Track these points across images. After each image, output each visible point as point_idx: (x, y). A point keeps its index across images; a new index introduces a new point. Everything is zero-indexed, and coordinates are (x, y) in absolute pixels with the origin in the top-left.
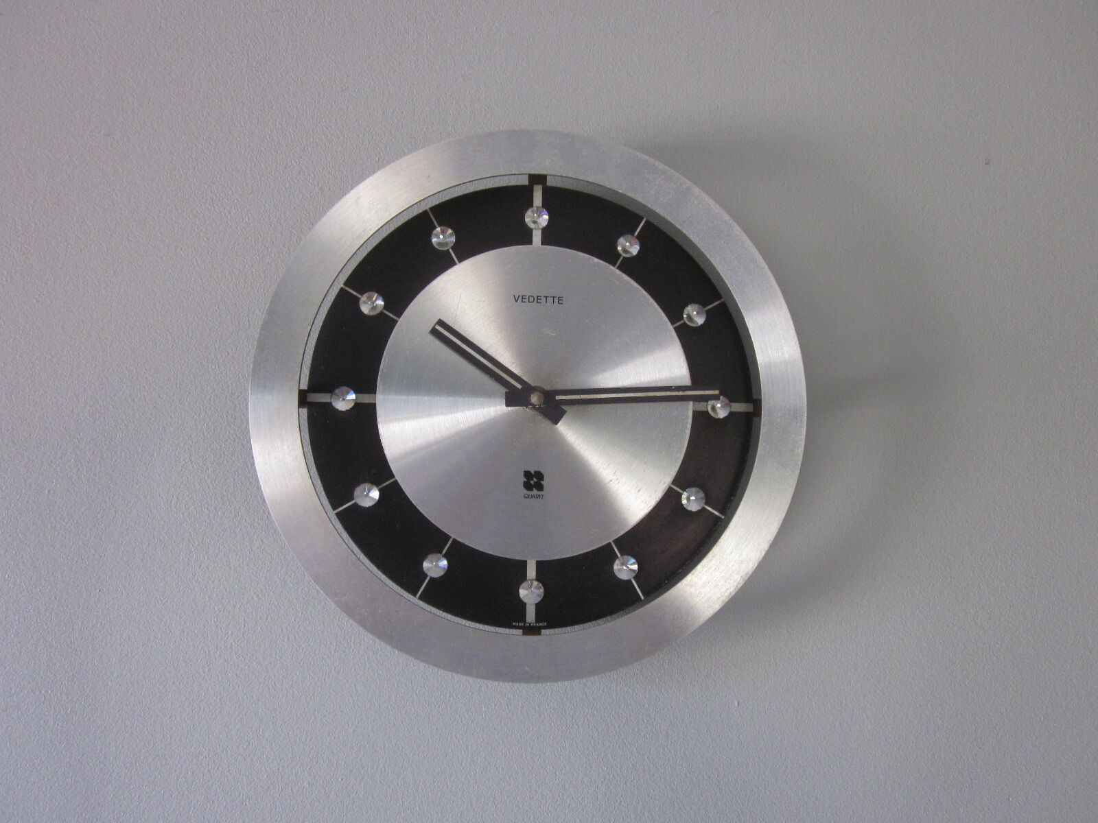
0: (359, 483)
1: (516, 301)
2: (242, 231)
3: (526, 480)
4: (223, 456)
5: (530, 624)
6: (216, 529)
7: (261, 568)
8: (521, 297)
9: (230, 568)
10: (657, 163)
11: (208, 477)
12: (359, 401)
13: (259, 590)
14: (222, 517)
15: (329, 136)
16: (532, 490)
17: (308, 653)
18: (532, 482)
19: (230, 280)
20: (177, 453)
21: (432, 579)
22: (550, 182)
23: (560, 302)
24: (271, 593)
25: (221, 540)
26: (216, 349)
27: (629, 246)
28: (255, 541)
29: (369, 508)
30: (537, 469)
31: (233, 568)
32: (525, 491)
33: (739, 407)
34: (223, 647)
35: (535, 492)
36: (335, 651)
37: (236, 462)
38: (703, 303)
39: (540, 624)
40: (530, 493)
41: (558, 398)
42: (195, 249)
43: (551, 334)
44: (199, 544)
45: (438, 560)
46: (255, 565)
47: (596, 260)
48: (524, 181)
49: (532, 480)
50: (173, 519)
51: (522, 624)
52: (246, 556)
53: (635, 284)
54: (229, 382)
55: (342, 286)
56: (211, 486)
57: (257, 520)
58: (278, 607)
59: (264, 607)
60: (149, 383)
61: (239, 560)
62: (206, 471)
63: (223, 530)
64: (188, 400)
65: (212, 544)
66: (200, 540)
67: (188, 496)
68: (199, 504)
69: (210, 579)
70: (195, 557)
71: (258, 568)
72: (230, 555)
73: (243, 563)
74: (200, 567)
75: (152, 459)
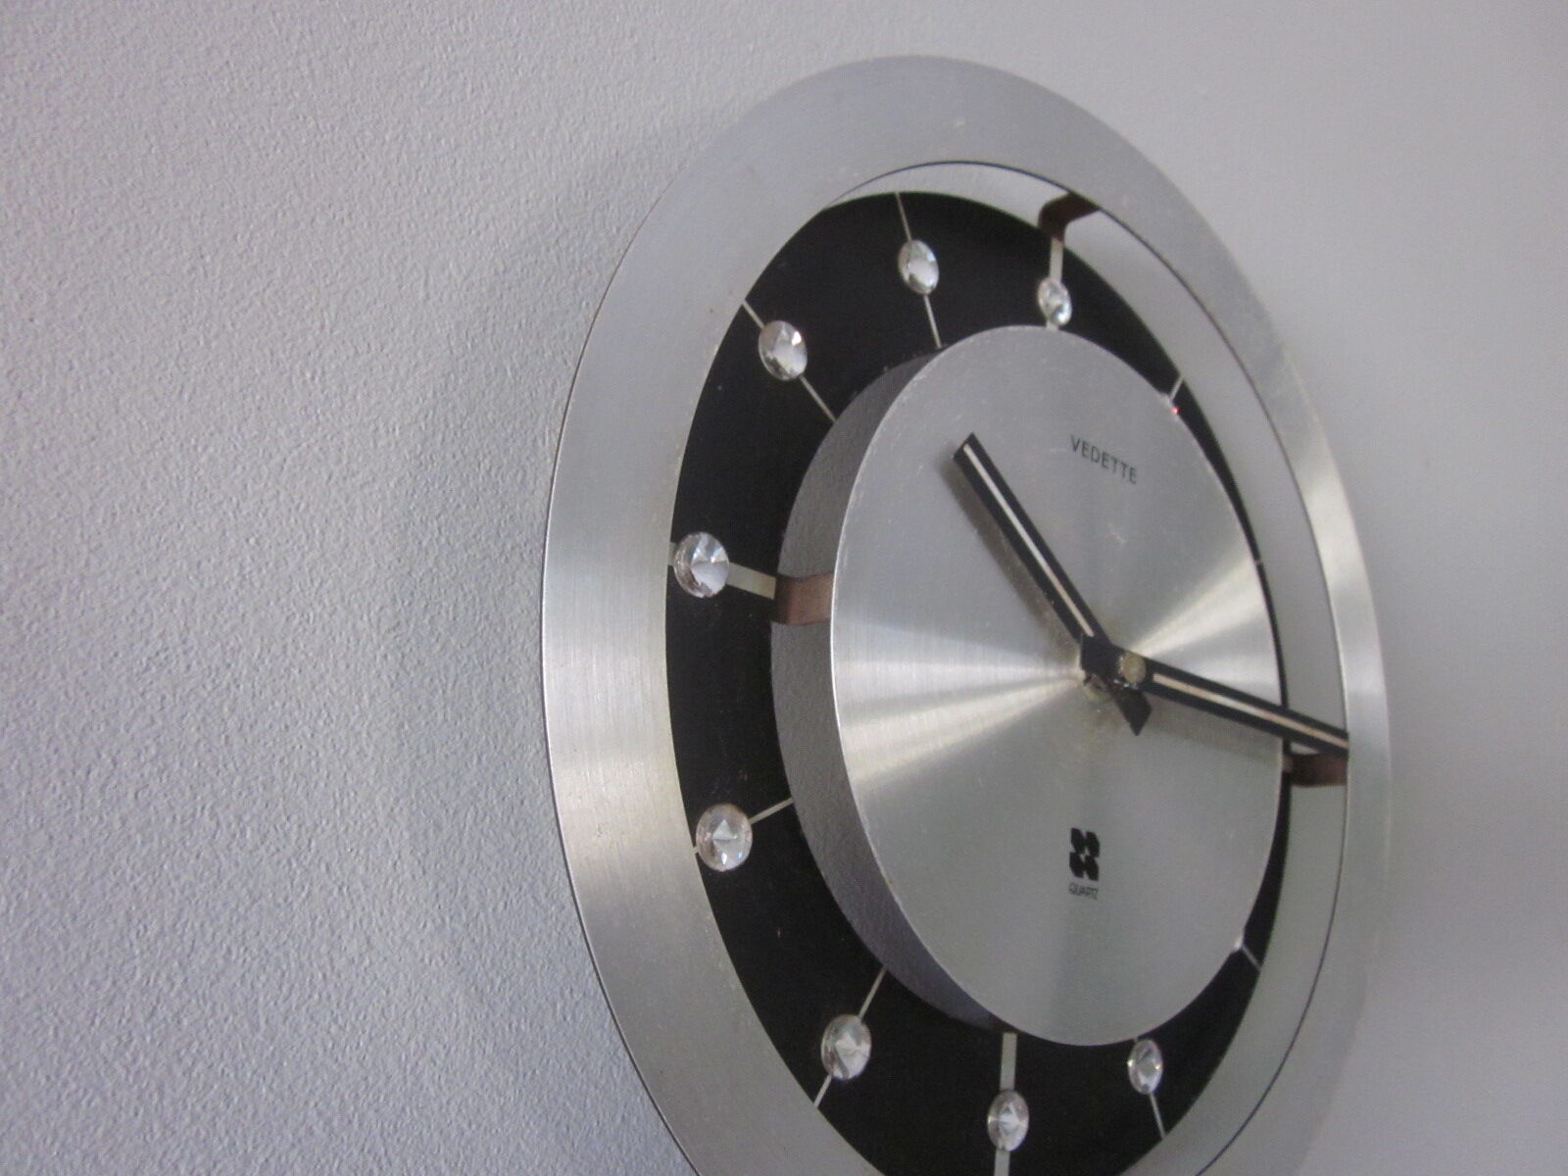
1: (1075, 448)
2: (445, 49)
3: (1073, 850)
4: (290, 648)
6: (230, 886)
7: (354, 1027)
8: (1081, 444)
9: (255, 1028)
11: (232, 710)
13: (335, 1103)
16: (1082, 875)
18: (1083, 857)
19: (393, 155)
20: (141, 610)
23: (1132, 478)
25: (241, 927)
26: (322, 327)
28: (345, 937)
30: (1092, 829)
31: (262, 1023)
32: (1072, 877)
35: (1085, 881)
37: (328, 677)
40: (1079, 882)
41: (1158, 678)
42: (311, 32)
44: (161, 933)
45: (855, 1033)
46: (335, 1020)
49: (1083, 851)
50: (86, 832)
56: (236, 739)
57: (361, 870)
58: (384, 1161)
59: (341, 1161)
60: (87, 353)
61: (286, 999)
62: (228, 688)
63: (250, 893)
64: (211, 450)
65: (209, 937)
66: (169, 920)
67: (153, 760)
68: (188, 793)
69: (180, 1060)
70: (138, 976)
71: (342, 1028)
72: (263, 978)
73: (298, 1008)
74: (152, 1014)
75: (46, 610)
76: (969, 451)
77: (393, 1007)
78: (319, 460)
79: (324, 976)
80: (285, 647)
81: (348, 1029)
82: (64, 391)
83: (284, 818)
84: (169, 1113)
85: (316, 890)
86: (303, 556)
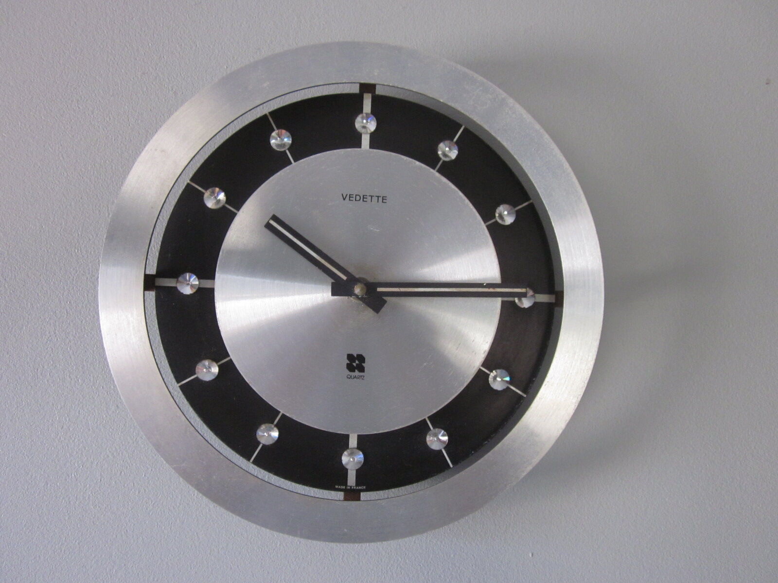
0: (200, 359)
1: (344, 199)
2: (104, 130)
3: (349, 362)
4: (83, 330)
5: (351, 487)
6: (77, 395)
7: (116, 429)
8: (348, 196)
9: (89, 430)
10: (476, 75)
11: (70, 349)
12: (201, 286)
13: (114, 449)
14: (82, 384)
15: (183, 45)
16: (354, 371)
17: (156, 504)
18: (354, 364)
19: (92, 173)
20: (43, 327)
21: (264, 446)
22: (379, 91)
23: (384, 201)
24: (125, 452)
25: (81, 405)
26: (78, 235)
27: (448, 151)
29: (210, 382)
30: (360, 353)
31: (91, 429)
32: (348, 372)
33: (543, 298)
34: (81, 498)
35: (357, 373)
36: (180, 504)
38: (513, 203)
39: (360, 488)
40: (353, 374)
41: (379, 289)
42: (61, 145)
43: (375, 230)
44: (61, 408)
45: (271, 430)
46: (111, 427)
47: (418, 163)
48: (356, 89)
49: (355, 362)
50: (39, 385)
51: (344, 487)
52: (103, 419)
53: (453, 187)
54: (90, 265)
55: (189, 181)
56: (72, 357)
58: (130, 464)
59: (118, 464)
60: (19, 264)
61: (96, 423)
62: (68, 343)
63: (82, 396)
64: (53, 280)
65: (73, 408)
66: (63, 404)
67: (52, 365)
68: (62, 372)
69: (71, 438)
70: (58, 419)
71: (113, 430)
72: (89, 417)
73: (100, 425)
74: (62, 428)
75: (21, 332)
76: (272, 222)
77: (127, 424)
78: (83, 275)
79: (106, 416)
80: (82, 330)
81: (115, 430)
82: (15, 275)
83: (88, 376)
84: (70, 451)
85: (100, 394)
86: (83, 303)
